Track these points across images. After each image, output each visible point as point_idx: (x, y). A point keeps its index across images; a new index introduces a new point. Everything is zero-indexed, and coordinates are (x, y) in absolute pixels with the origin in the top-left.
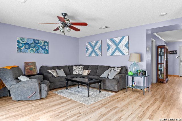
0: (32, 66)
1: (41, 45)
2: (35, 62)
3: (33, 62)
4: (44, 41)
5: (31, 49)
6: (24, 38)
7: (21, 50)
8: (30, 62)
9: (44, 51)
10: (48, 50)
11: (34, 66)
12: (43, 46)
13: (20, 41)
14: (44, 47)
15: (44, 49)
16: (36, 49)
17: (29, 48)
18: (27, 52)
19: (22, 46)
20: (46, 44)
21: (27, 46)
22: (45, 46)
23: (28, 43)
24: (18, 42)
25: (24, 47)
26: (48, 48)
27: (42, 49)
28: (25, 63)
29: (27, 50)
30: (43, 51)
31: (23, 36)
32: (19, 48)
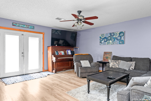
0: (109, 55)
1: (116, 37)
2: (111, 52)
3: (110, 52)
4: (119, 32)
5: (108, 41)
6: (103, 34)
7: (102, 43)
8: (108, 52)
9: (119, 42)
10: (123, 41)
12: (118, 37)
13: (101, 37)
14: (119, 38)
15: (120, 39)
16: (112, 41)
17: (107, 41)
18: (105, 44)
19: (102, 41)
20: (122, 34)
21: (105, 40)
22: (121, 37)
23: (106, 37)
24: (100, 38)
25: (103, 41)
26: (124, 38)
27: (118, 40)
28: (104, 52)
29: (105, 42)
30: (118, 41)
31: (102, 33)
32: (101, 42)
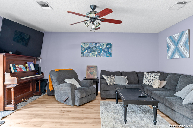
0: (94, 70)
1: (103, 48)
2: (97, 66)
3: (94, 66)
4: (106, 43)
5: (93, 52)
6: (87, 43)
7: (84, 54)
8: (92, 66)
9: (107, 54)
10: (111, 53)
11: (96, 70)
12: (105, 48)
13: (83, 46)
14: (106, 50)
15: (107, 51)
16: (98, 52)
17: (91, 52)
18: (89, 56)
19: (85, 51)
20: (109, 46)
21: (89, 50)
22: (108, 49)
23: (90, 47)
24: (82, 46)
25: (86, 51)
26: (111, 50)
27: (104, 52)
28: (87, 66)
29: (89, 54)
30: (105, 54)
31: (85, 41)
32: (82, 53)
